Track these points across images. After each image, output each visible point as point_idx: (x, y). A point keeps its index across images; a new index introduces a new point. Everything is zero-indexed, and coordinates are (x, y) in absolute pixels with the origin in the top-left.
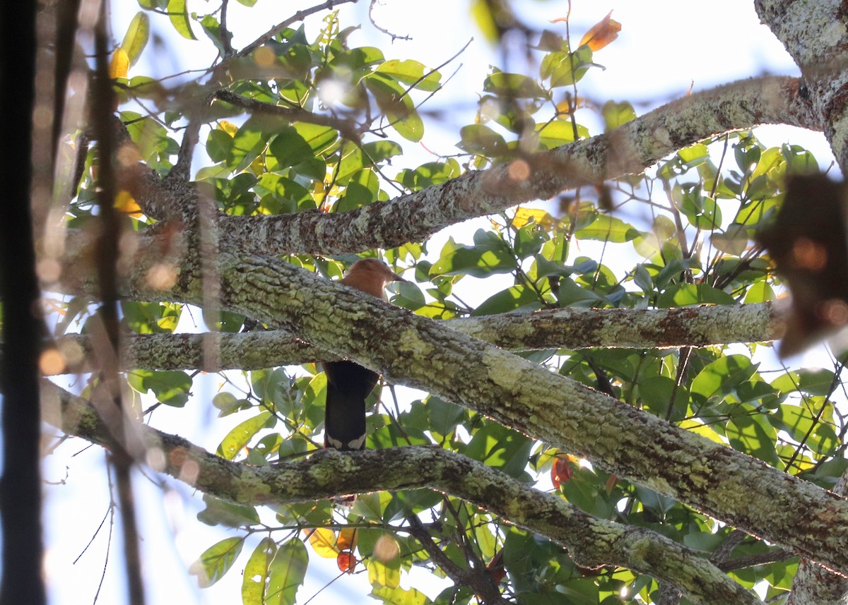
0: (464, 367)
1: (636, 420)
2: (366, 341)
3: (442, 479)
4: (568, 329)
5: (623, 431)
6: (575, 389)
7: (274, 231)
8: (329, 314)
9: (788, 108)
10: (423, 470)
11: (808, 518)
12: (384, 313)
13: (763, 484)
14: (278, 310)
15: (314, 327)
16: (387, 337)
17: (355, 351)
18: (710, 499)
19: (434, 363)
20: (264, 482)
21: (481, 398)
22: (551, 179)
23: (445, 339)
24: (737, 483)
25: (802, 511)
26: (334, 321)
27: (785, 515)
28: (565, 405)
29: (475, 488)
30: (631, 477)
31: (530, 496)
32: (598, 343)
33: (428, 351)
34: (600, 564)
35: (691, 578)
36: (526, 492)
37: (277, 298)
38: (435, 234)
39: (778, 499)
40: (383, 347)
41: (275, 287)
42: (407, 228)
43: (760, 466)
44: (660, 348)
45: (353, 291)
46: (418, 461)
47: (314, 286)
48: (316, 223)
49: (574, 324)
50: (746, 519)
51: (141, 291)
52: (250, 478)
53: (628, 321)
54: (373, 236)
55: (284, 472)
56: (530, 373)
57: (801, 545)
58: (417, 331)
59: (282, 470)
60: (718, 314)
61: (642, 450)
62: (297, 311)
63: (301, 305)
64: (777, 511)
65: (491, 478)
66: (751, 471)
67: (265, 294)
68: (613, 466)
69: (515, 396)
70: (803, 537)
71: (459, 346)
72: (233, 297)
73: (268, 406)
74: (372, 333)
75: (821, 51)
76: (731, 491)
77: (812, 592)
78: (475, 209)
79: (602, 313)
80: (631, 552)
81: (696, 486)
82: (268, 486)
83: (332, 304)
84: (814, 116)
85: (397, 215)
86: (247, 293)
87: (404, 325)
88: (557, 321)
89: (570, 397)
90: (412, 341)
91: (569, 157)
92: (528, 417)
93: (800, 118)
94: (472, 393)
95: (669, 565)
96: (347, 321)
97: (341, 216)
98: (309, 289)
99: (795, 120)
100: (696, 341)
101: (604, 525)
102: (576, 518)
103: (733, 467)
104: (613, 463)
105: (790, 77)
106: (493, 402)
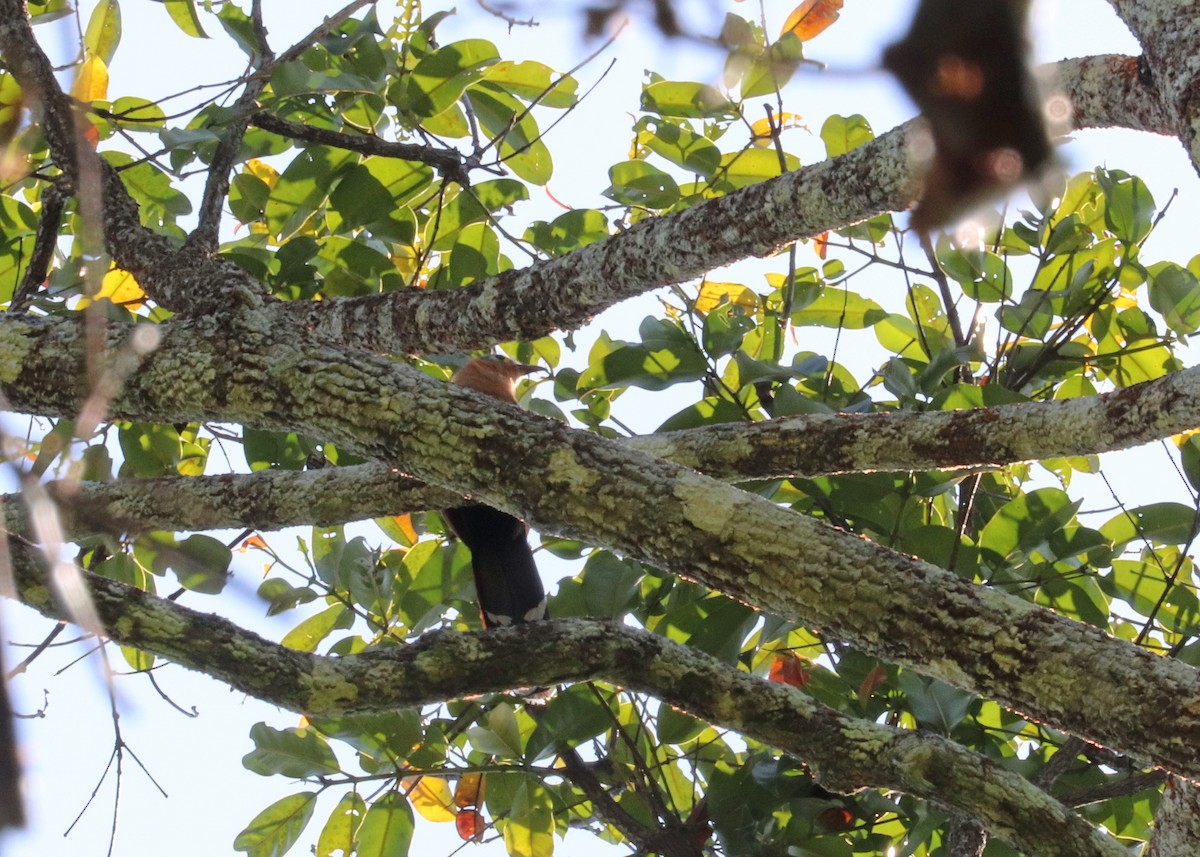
0: (647, 503)
1: (908, 574)
2: (498, 470)
3: (616, 667)
4: (803, 446)
5: (890, 591)
6: (815, 531)
7: (353, 321)
8: (440, 430)
9: (1124, 102)
10: (587, 654)
11: (1173, 713)
12: (523, 427)
13: (1103, 664)
14: (363, 428)
15: (419, 452)
16: (530, 462)
17: (481, 485)
18: (1024, 688)
19: (602, 498)
20: (349, 681)
21: (674, 550)
22: (769, 224)
23: (616, 462)
24: (1065, 663)
25: (1163, 702)
26: (449, 441)
27: (1137, 710)
28: (801, 554)
29: (666, 679)
30: (905, 660)
31: (749, 687)
32: (850, 466)
33: (591, 481)
34: (859, 787)
35: (996, 803)
36: (743, 682)
37: (361, 409)
38: (598, 316)
39: (1127, 685)
40: (524, 478)
41: (358, 393)
42: (556, 309)
43: (1097, 637)
44: (943, 470)
45: (475, 396)
46: (579, 641)
47: (417, 389)
48: (416, 306)
49: (811, 439)
50: (1079, 717)
51: (156, 407)
52: (327, 675)
53: (893, 431)
54: (504, 322)
55: (377, 665)
56: (747, 510)
57: (1164, 754)
58: (574, 452)
59: (374, 661)
60: (1029, 415)
61: (919, 618)
62: (392, 427)
63: (398, 418)
64: (1127, 704)
65: (690, 662)
66: (1084, 645)
67: (342, 404)
68: (876, 645)
69: (726, 544)
70: (1166, 742)
71: (638, 472)
72: (295, 410)
73: (341, 594)
74: (506, 457)
75: (1171, 13)
76: (1055, 677)
77: (1185, 830)
78: (657, 274)
79: (853, 420)
80: (905, 767)
81: (1003, 671)
82: (355, 687)
83: (445, 416)
84: (1163, 113)
85: (539, 289)
86: (316, 403)
87: (553, 444)
88: (786, 435)
89: (808, 543)
90: (565, 467)
91: (796, 189)
92: (745, 575)
93: (1141, 116)
94: (661, 543)
95: (963, 784)
96: (468, 440)
97: (455, 294)
98: (408, 394)
99: (1135, 120)
100: (996, 457)
101: (862, 727)
102: (820, 719)
103: (1057, 639)
104: (876, 640)
105: (1124, 56)
106: (693, 555)
